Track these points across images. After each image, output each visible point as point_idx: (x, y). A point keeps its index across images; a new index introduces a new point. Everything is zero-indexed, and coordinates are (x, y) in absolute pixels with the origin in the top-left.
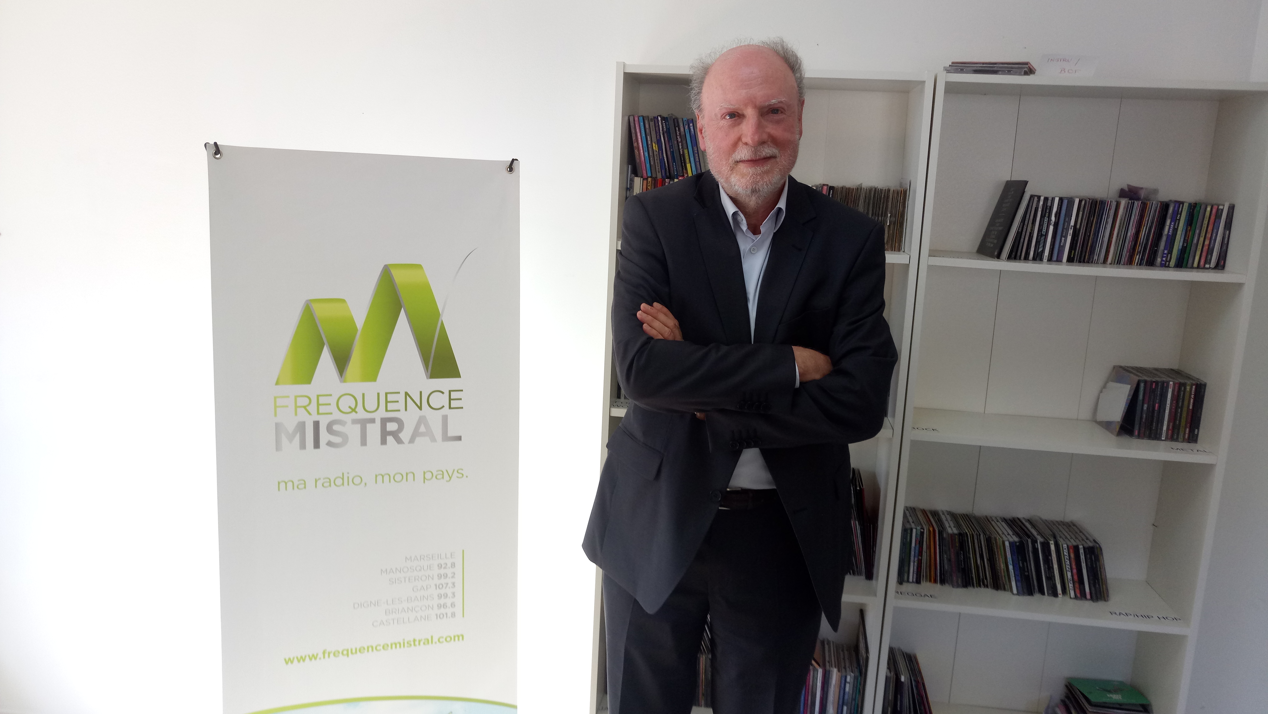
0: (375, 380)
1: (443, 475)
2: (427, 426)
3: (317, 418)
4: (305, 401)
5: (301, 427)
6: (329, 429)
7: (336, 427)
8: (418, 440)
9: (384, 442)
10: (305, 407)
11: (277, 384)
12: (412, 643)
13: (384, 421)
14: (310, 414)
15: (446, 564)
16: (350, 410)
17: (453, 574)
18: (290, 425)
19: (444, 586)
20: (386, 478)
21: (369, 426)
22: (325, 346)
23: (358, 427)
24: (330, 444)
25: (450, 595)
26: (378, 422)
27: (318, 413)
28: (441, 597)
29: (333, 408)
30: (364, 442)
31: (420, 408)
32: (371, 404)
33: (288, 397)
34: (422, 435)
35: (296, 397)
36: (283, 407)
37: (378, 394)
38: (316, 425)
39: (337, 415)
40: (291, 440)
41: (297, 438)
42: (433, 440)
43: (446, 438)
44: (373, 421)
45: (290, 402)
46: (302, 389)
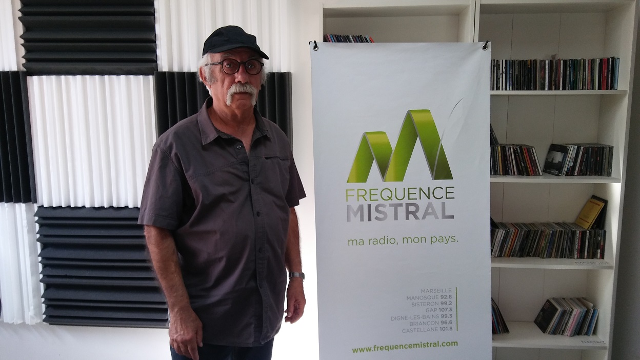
0: (402, 180)
1: (443, 239)
2: (433, 209)
3: (370, 203)
4: (363, 193)
5: (361, 207)
6: (377, 209)
7: (380, 208)
8: (428, 217)
9: (407, 218)
10: (363, 196)
11: (348, 182)
12: (426, 345)
13: (408, 205)
14: (366, 200)
16: (388, 198)
18: (355, 207)
20: (409, 240)
21: (399, 208)
22: (374, 160)
23: (393, 208)
24: (377, 218)
26: (404, 205)
27: (370, 200)
29: (378, 197)
30: (396, 218)
31: (429, 198)
32: (400, 196)
33: (354, 190)
34: (430, 214)
35: (358, 190)
36: (351, 195)
37: (404, 189)
38: (369, 206)
39: (381, 201)
40: (355, 216)
41: (359, 214)
42: (437, 217)
44: (401, 205)
45: (355, 193)
46: (361, 185)
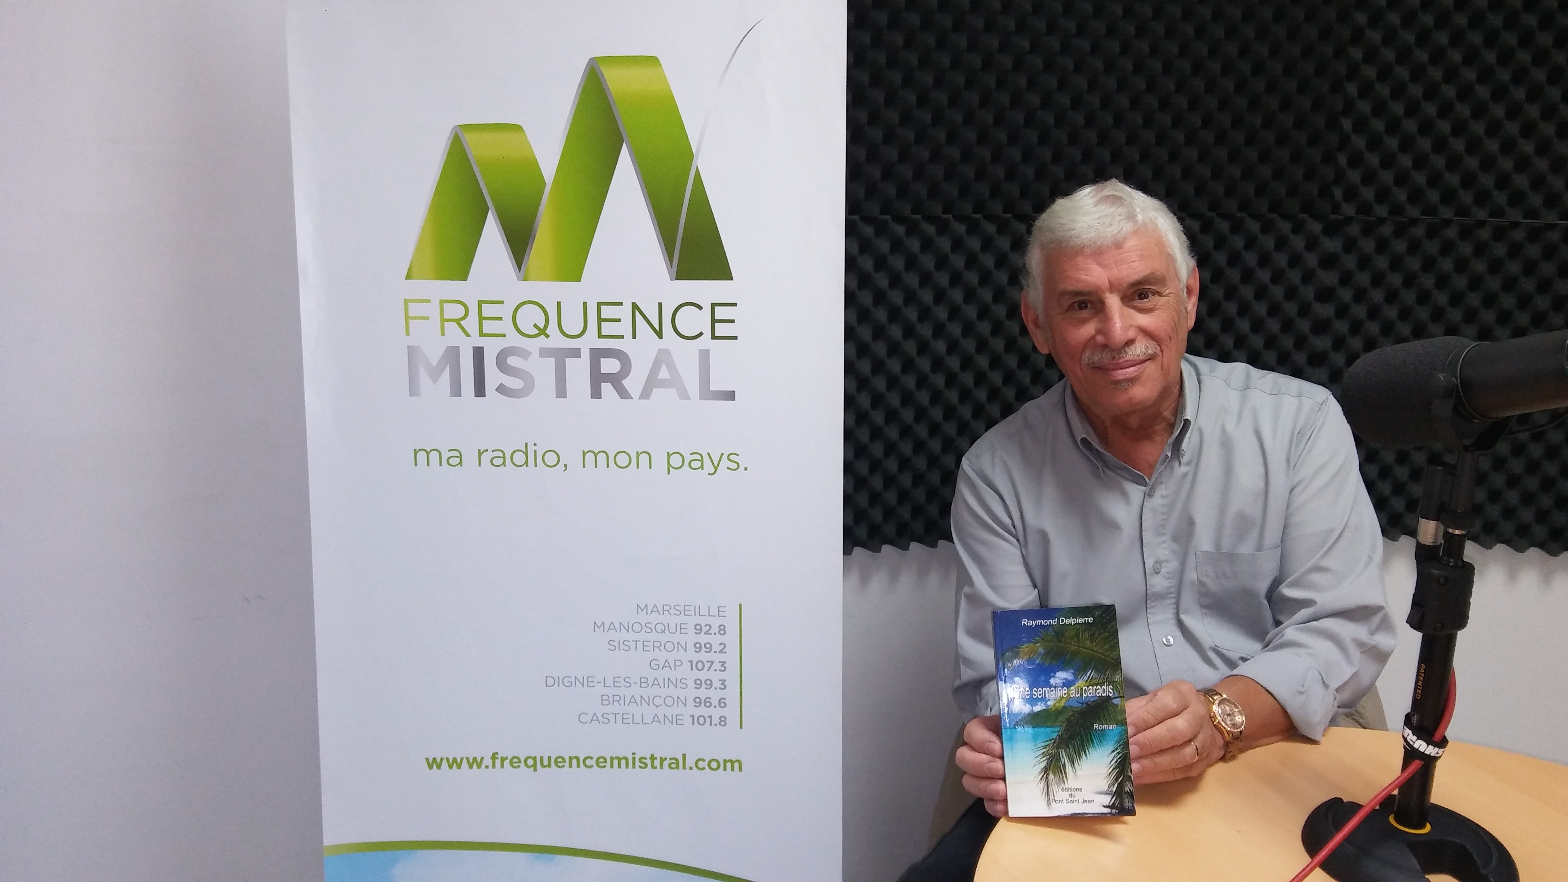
0: (578, 279)
1: (702, 460)
2: (672, 368)
3: (479, 342)
4: (459, 311)
5: (453, 354)
6: (501, 361)
7: (512, 361)
8: (656, 392)
9: (596, 393)
10: (458, 321)
11: (408, 277)
12: (648, 762)
13: (597, 355)
14: (468, 335)
15: (710, 626)
16: (538, 332)
17: (722, 646)
18: (434, 353)
19: (707, 665)
20: (602, 458)
21: (571, 363)
22: (490, 212)
23: (551, 362)
24: (502, 389)
25: (717, 684)
26: (585, 355)
27: (482, 334)
28: (701, 684)
29: (506, 326)
30: (561, 392)
31: (660, 334)
32: (573, 325)
33: (429, 301)
34: (663, 384)
35: (442, 302)
36: (422, 318)
37: (585, 304)
38: (479, 353)
39: (513, 340)
40: (435, 377)
41: (446, 376)
42: (684, 395)
43: (708, 394)
44: (576, 353)
45: (433, 311)
46: (452, 288)
